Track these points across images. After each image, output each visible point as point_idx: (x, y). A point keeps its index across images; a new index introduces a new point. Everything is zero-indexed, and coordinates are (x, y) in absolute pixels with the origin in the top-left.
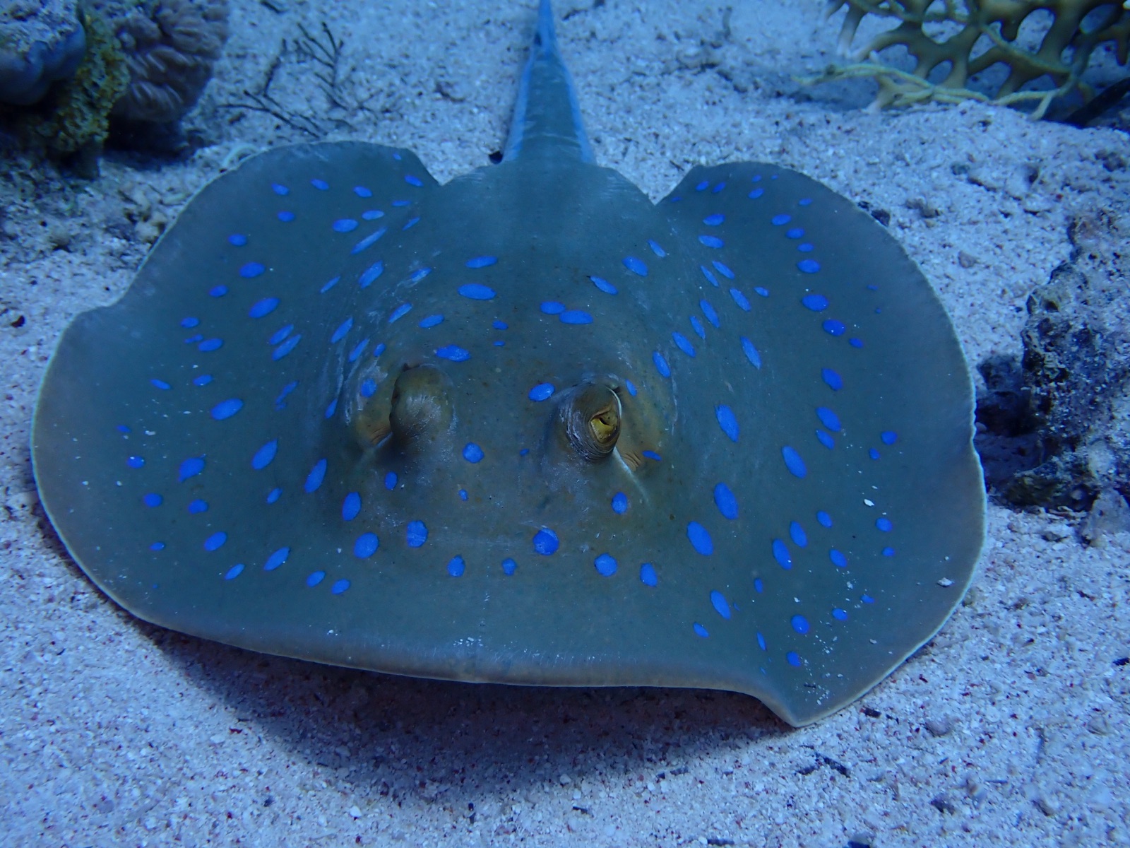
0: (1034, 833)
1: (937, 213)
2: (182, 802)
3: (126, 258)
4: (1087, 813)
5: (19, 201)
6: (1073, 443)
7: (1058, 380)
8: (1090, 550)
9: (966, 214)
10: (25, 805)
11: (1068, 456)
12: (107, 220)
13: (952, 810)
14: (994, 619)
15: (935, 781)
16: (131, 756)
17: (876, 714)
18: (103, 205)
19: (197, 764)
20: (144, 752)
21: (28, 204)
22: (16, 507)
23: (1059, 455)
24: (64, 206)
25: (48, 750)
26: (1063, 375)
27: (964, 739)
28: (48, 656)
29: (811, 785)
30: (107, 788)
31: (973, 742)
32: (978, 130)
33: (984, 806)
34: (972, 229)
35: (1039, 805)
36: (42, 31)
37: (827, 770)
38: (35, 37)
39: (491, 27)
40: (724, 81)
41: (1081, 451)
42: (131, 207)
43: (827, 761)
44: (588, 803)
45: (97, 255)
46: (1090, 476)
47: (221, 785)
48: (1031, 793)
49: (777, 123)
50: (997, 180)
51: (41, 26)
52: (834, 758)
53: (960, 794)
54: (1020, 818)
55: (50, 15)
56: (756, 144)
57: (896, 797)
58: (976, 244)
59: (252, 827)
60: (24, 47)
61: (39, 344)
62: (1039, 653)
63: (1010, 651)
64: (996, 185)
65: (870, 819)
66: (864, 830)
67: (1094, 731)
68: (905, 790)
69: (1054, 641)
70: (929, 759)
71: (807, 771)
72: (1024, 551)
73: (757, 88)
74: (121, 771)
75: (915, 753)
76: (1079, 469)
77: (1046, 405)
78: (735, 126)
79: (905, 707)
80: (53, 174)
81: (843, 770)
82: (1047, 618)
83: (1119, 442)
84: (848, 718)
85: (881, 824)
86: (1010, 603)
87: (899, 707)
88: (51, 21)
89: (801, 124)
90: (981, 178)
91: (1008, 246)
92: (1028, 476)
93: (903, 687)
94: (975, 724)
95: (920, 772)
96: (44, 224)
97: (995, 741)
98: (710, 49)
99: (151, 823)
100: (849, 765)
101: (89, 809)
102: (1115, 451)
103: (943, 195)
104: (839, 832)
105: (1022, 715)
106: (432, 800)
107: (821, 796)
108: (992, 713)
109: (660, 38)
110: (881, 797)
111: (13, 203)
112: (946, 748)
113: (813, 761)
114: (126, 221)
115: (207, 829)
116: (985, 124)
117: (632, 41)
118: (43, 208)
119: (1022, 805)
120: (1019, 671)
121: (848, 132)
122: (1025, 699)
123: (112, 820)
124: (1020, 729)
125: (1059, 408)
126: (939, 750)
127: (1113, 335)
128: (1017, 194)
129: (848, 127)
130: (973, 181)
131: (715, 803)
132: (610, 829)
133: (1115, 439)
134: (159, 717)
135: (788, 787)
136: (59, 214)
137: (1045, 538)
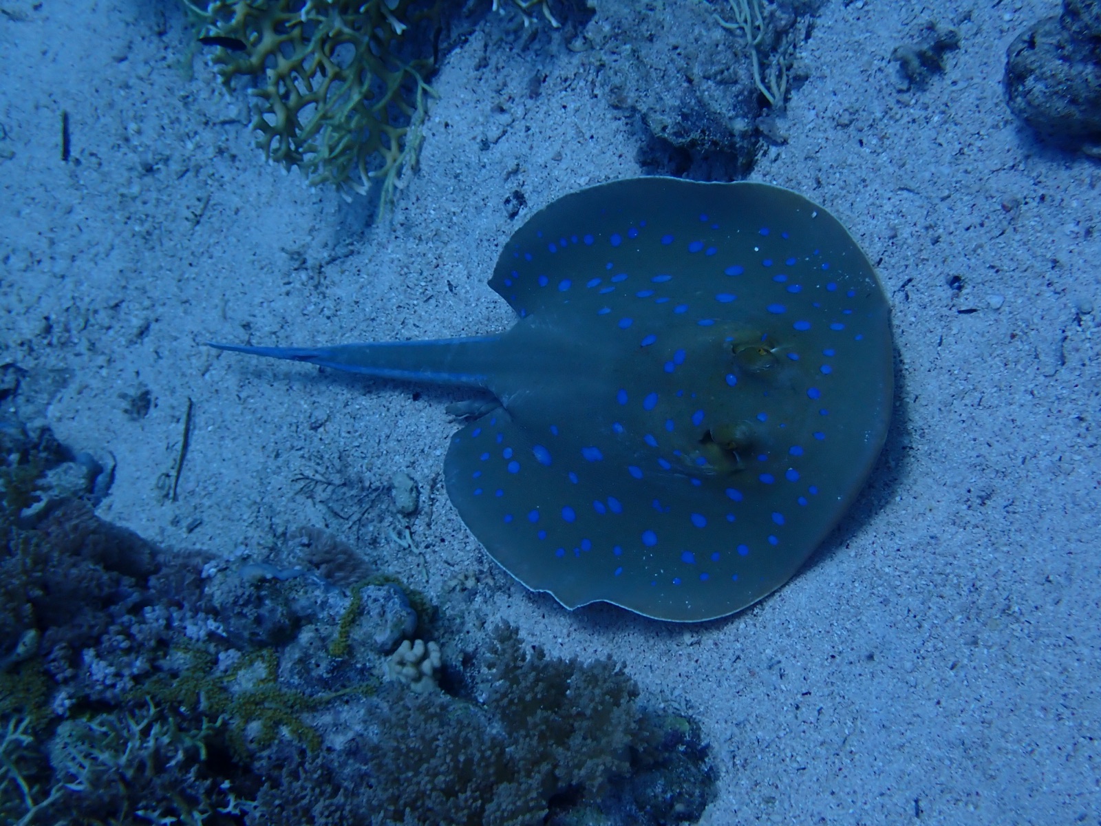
0: (959, 204)
1: (518, 165)
2: (887, 570)
3: (488, 596)
4: (955, 179)
5: (455, 642)
6: (732, 135)
7: (705, 134)
8: (791, 142)
9: (525, 150)
10: (879, 635)
11: (738, 139)
12: (466, 602)
13: (939, 237)
14: (827, 196)
15: (921, 241)
16: (858, 591)
17: (881, 260)
18: (455, 603)
19: (867, 562)
20: (857, 585)
21: (457, 638)
22: (693, 640)
23: (736, 143)
24: (458, 621)
25: (848, 626)
26: (703, 132)
27: (900, 224)
28: (791, 626)
29: (915, 297)
30: (875, 601)
31: (903, 220)
32: (450, 130)
33: (939, 222)
34: (535, 149)
35: (943, 199)
36: (394, 603)
37: (908, 288)
38: (397, 607)
39: (243, 395)
40: (337, 262)
41: (737, 133)
42: (458, 588)
43: (903, 286)
44: (913, 396)
45: (487, 609)
46: (746, 131)
47: (880, 552)
48: (937, 201)
49: (396, 237)
50: (498, 129)
51: (390, 604)
52: (901, 284)
53: (931, 232)
54: (951, 209)
55: (384, 598)
56: (409, 252)
57: (927, 260)
58: (546, 149)
59: (905, 541)
60: (404, 613)
61: (555, 637)
62: (852, 179)
63: (848, 192)
64: (501, 130)
65: (937, 274)
66: (942, 277)
67: (903, 165)
68: (924, 255)
69: (845, 171)
70: (909, 241)
71: (907, 297)
72: (782, 172)
73: (352, 244)
74: (867, 595)
75: (905, 247)
76: (744, 135)
77: (715, 143)
78: (392, 262)
79: (878, 246)
80: (440, 623)
81: (910, 280)
82: (831, 171)
83: (732, 113)
84: (880, 273)
85: (940, 270)
86: (815, 186)
87: (877, 249)
88: (388, 598)
89: (402, 225)
90: (496, 136)
91: (549, 133)
92: (741, 160)
93: (867, 245)
94: (892, 217)
95: (917, 247)
96: (468, 632)
97: (904, 210)
98: (304, 266)
99: (898, 583)
100: (907, 278)
101: (887, 608)
102: (737, 116)
103: (506, 159)
104: (941, 289)
105: (890, 195)
106: (897, 465)
107: (922, 293)
108: (888, 207)
109: (288, 294)
110: (926, 267)
111: (456, 645)
112: (905, 232)
113: (901, 293)
114: (466, 592)
115: (904, 561)
116: (447, 125)
117: (289, 311)
118: (459, 632)
119: (943, 207)
120: (863, 191)
121: (418, 199)
122: (880, 192)
123: (893, 599)
124: (897, 197)
125: (717, 138)
126: (905, 235)
127: (682, 102)
128: (510, 120)
129: (414, 199)
130: (496, 142)
131: (918, 340)
132: (930, 387)
133: (730, 115)
134: (835, 579)
135: (914, 307)
136: (463, 624)
137: (776, 160)
